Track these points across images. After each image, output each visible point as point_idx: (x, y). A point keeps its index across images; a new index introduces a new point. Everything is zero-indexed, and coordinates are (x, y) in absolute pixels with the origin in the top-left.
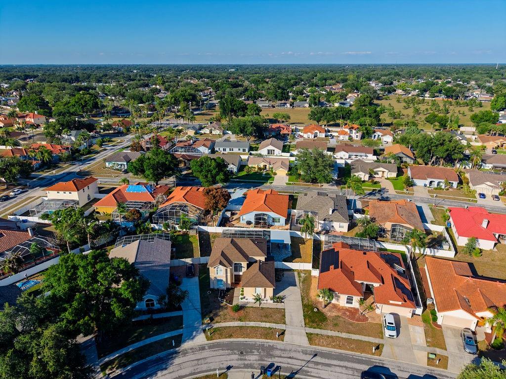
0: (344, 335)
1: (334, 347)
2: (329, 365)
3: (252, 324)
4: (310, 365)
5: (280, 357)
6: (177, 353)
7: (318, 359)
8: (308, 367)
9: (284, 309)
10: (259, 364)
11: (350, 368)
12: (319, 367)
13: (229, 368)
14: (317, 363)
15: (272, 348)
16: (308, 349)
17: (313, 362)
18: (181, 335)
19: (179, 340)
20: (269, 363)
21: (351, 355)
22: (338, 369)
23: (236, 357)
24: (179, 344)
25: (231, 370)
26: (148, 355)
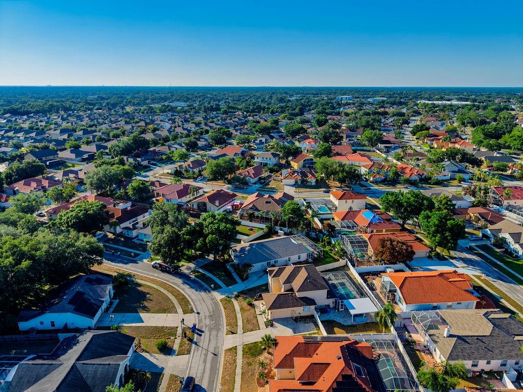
0: (239, 371)
1: (225, 365)
2: (205, 361)
3: (239, 316)
4: (204, 352)
5: (210, 335)
6: (209, 292)
7: (210, 356)
8: (202, 350)
9: (259, 329)
10: (202, 326)
11: (203, 375)
12: (203, 356)
13: (198, 313)
14: (206, 355)
15: (218, 330)
16: (220, 350)
17: (207, 353)
18: (221, 288)
19: (217, 288)
20: (203, 330)
21: (218, 377)
22: (201, 367)
23: (207, 314)
24: (215, 289)
25: (196, 315)
26: (204, 282)
